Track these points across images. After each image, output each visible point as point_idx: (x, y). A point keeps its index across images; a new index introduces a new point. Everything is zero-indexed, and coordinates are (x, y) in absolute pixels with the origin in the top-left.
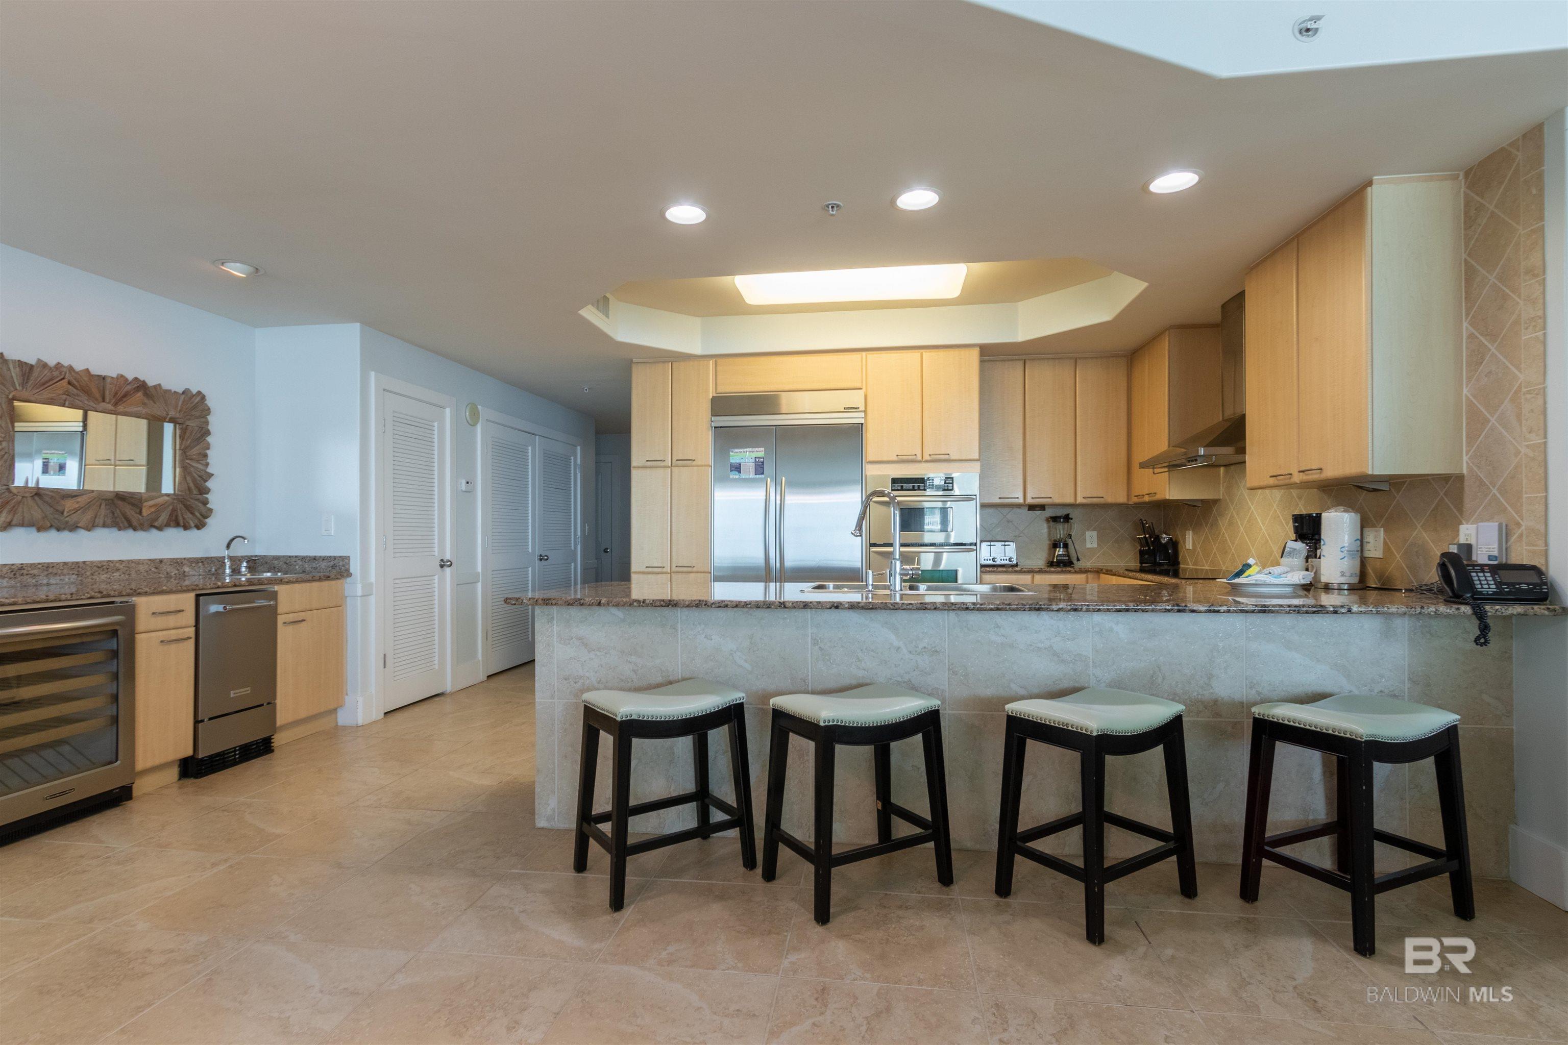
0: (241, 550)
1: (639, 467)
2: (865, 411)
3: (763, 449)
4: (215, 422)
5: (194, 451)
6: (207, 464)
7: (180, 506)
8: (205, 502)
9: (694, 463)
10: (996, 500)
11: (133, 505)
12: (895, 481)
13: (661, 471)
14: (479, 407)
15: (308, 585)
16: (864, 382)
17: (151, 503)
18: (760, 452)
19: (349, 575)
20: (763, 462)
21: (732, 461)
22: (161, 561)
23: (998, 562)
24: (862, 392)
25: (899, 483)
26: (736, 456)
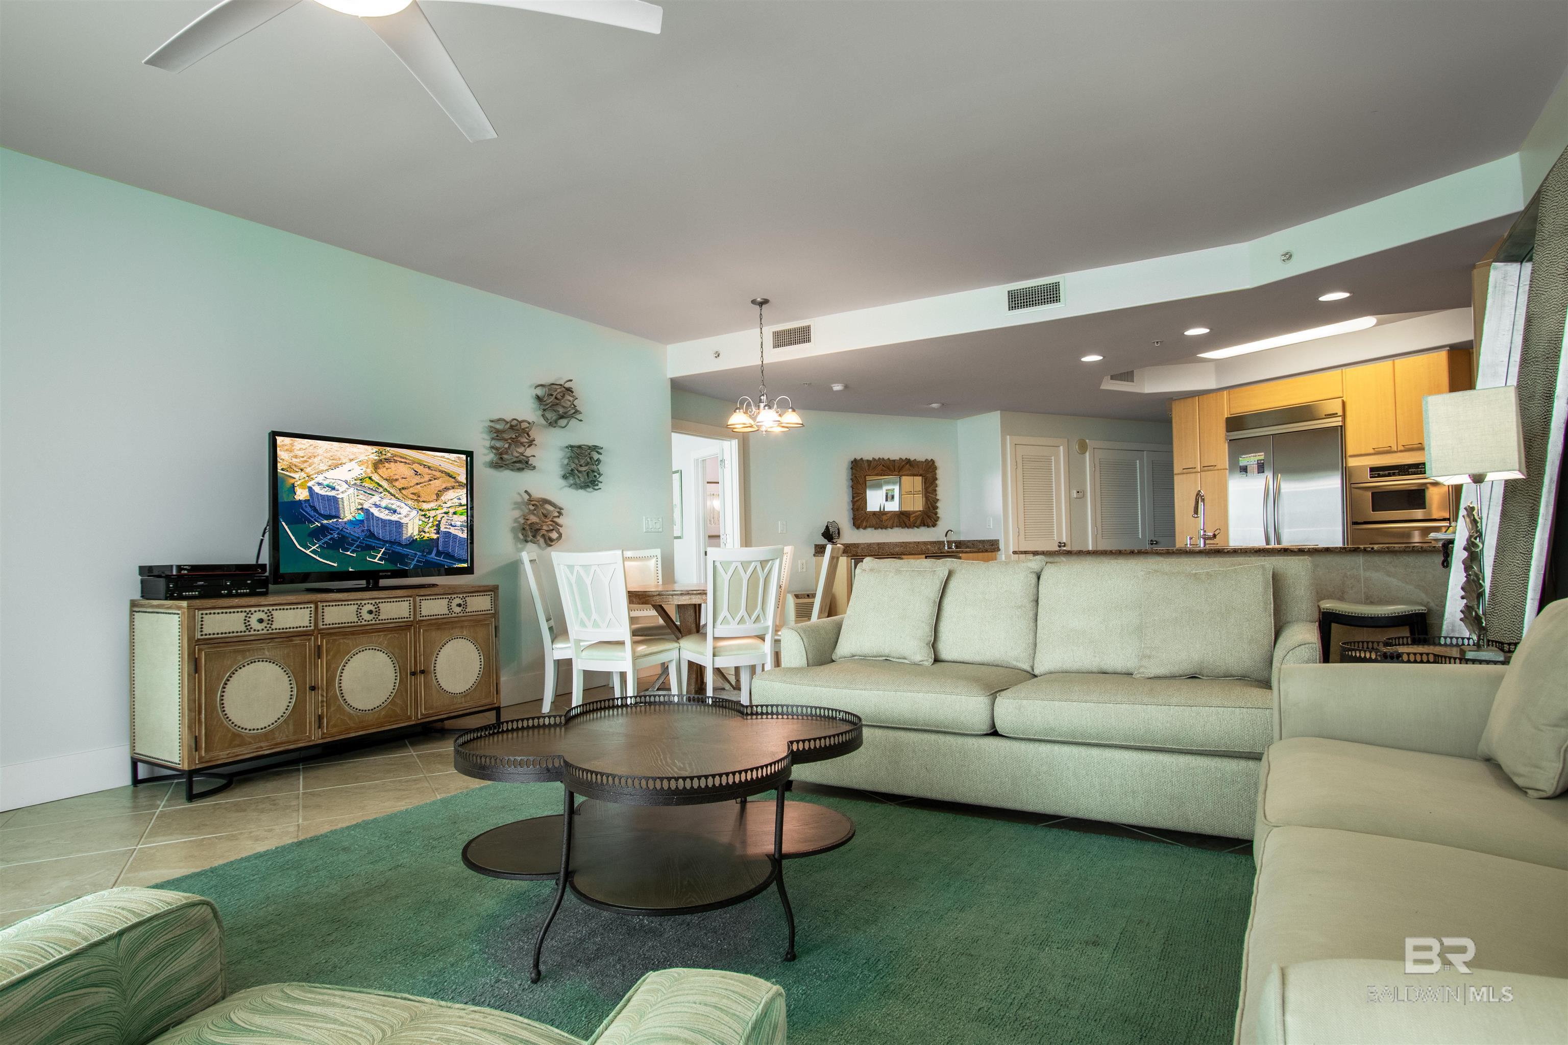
0: (953, 537)
1: (1178, 474)
2: (1344, 416)
3: (1263, 453)
4: (940, 473)
5: (930, 489)
6: (936, 495)
7: (925, 516)
8: (936, 514)
9: (1216, 468)
11: (906, 516)
12: (1372, 470)
13: (1193, 475)
14: (1087, 441)
15: (976, 554)
16: (1343, 391)
17: (914, 515)
18: (1261, 456)
19: (999, 550)
20: (1263, 463)
21: (1241, 464)
22: (919, 542)
24: (1339, 401)
25: (1376, 471)
26: (1244, 460)
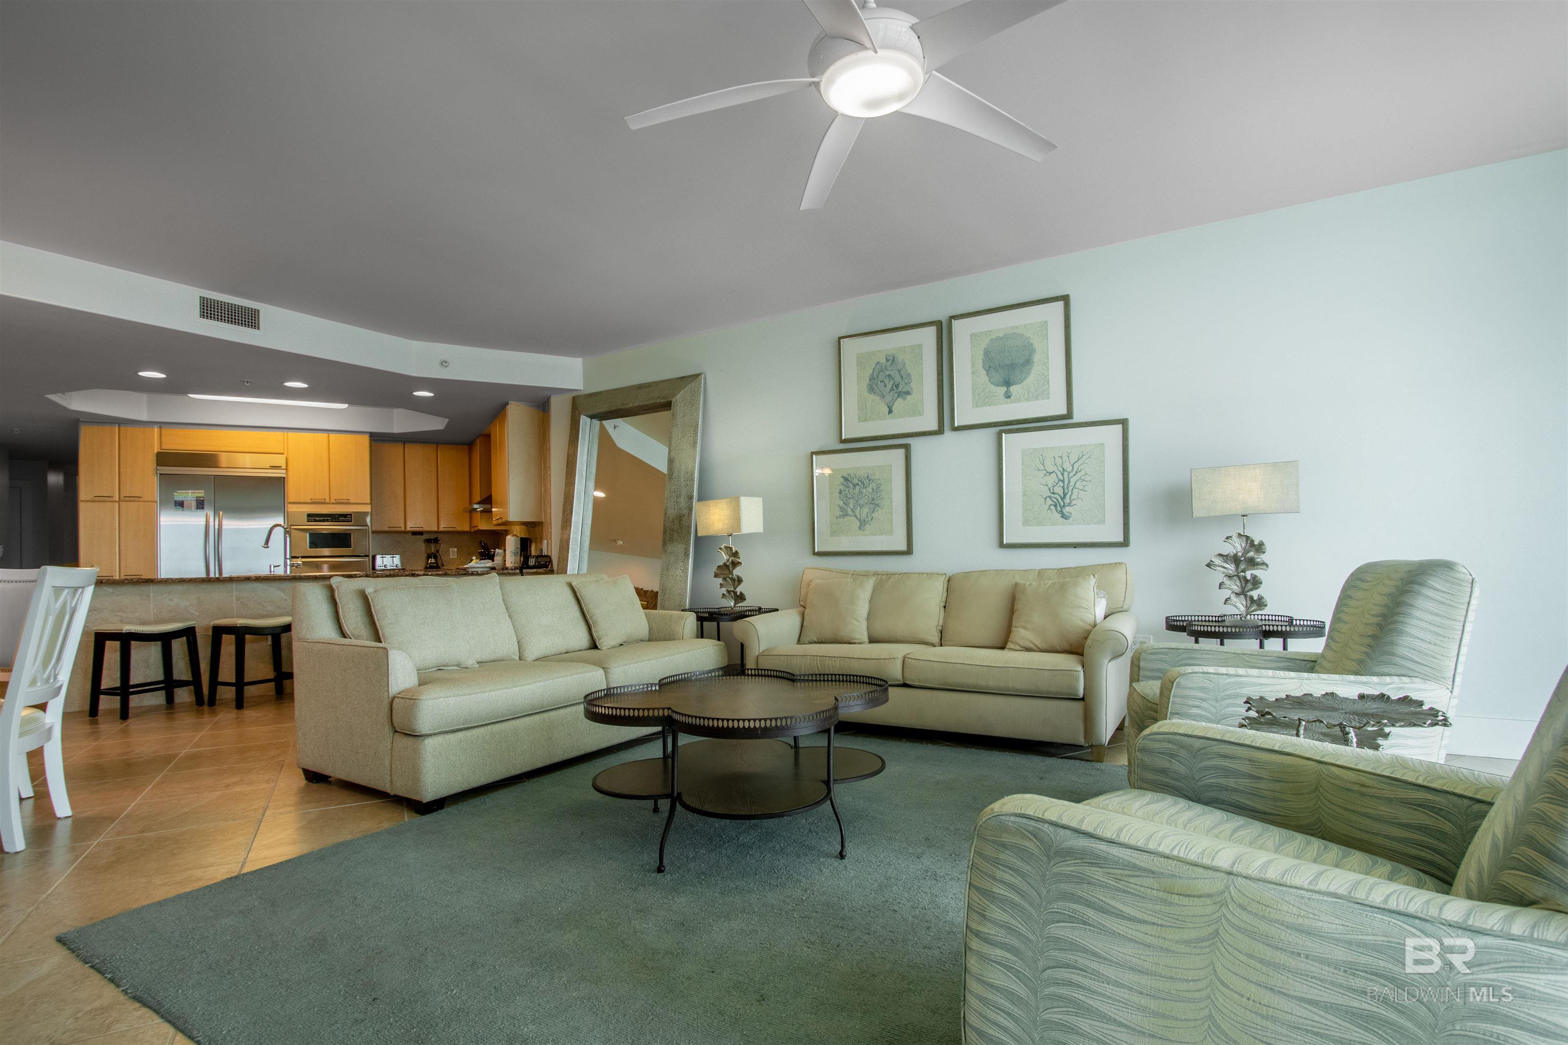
1: (86, 501)
2: (286, 469)
3: (203, 491)
9: (141, 499)
10: (387, 529)
12: (309, 515)
13: (108, 505)
16: (286, 449)
18: (201, 493)
20: (203, 501)
21: (176, 499)
23: (389, 568)
24: (283, 457)
25: (312, 517)
26: (179, 495)
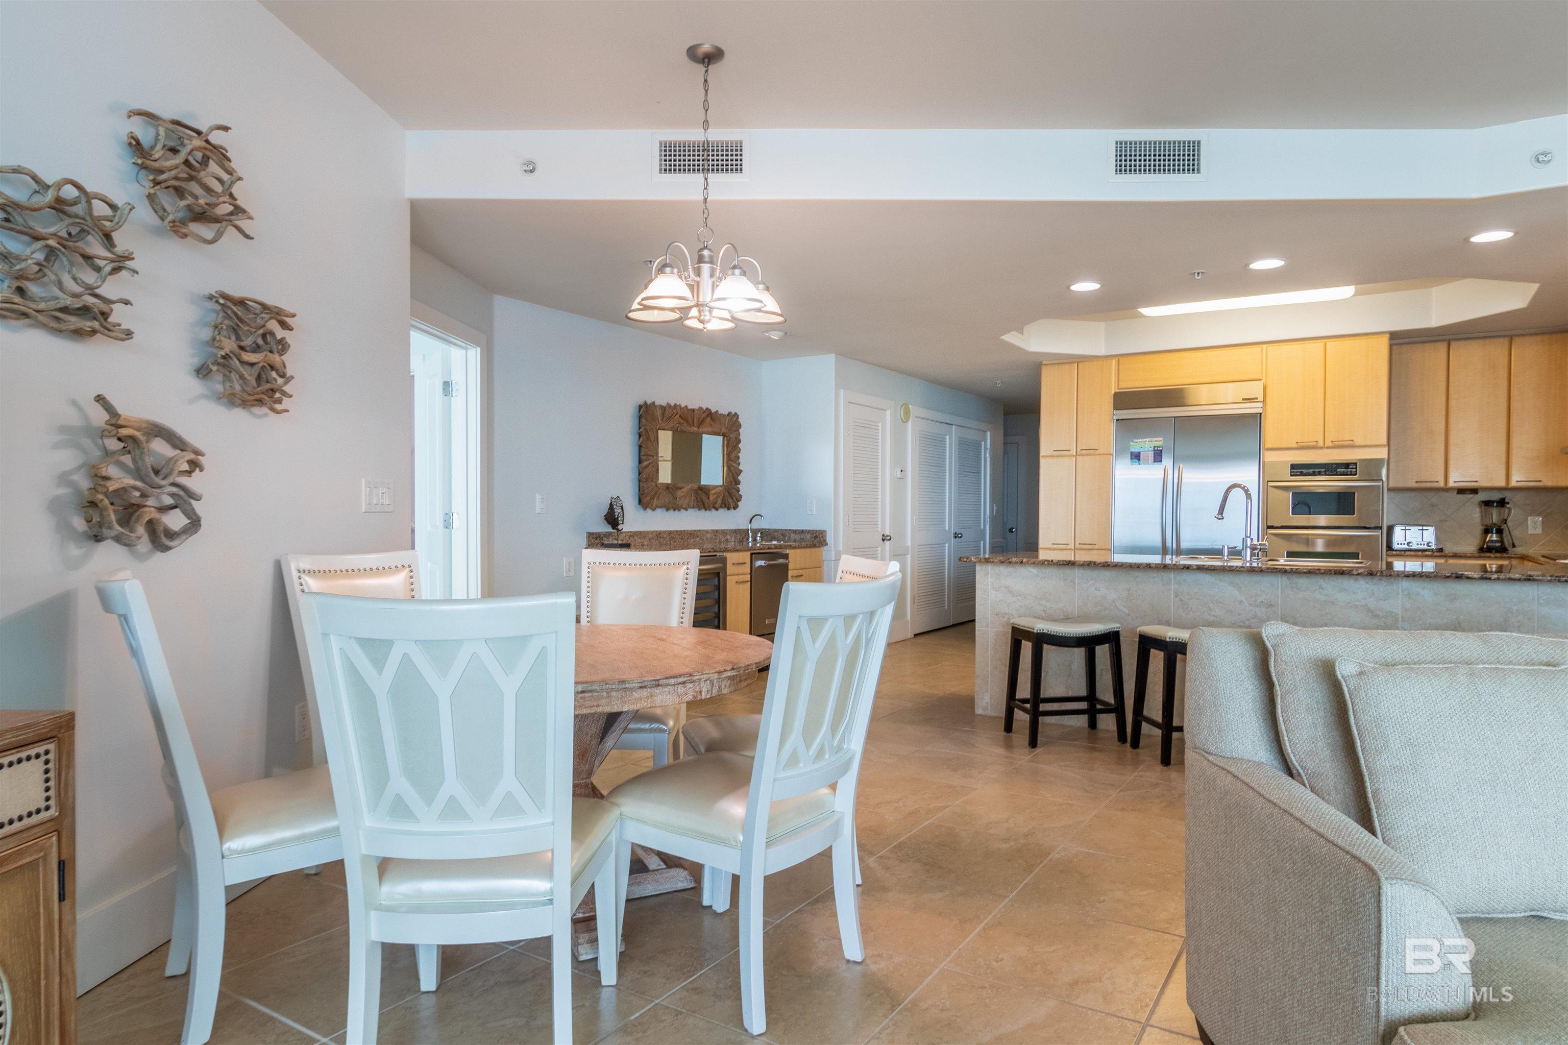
0: (757, 524)
1: (1047, 456)
2: (1264, 401)
3: (1161, 439)
4: (744, 433)
5: (733, 455)
6: (739, 464)
7: (727, 493)
8: (738, 491)
9: (1097, 452)
10: (1414, 485)
11: (705, 493)
12: (1293, 467)
13: (1066, 460)
14: (910, 406)
15: (803, 549)
16: (1264, 372)
17: (713, 492)
18: (1158, 442)
19: (827, 544)
20: (1161, 451)
21: (1132, 450)
22: (717, 531)
23: (1414, 547)
24: (1261, 384)
25: (1298, 469)
26: (1136, 445)
